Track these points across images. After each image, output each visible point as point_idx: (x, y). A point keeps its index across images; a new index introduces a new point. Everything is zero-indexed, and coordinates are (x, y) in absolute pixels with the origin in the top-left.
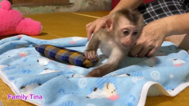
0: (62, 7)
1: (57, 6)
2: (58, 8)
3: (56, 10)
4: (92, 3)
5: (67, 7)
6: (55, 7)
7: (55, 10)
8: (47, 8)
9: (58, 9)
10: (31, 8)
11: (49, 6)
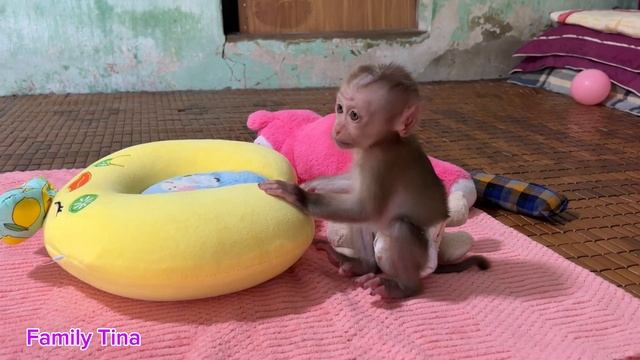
0: (383, 43)
1: (369, 41)
2: (370, 46)
3: (363, 52)
4: (498, 31)
5: (403, 44)
6: (360, 44)
7: (360, 53)
8: (337, 46)
9: (369, 50)
10: (288, 45)
11: (344, 40)
